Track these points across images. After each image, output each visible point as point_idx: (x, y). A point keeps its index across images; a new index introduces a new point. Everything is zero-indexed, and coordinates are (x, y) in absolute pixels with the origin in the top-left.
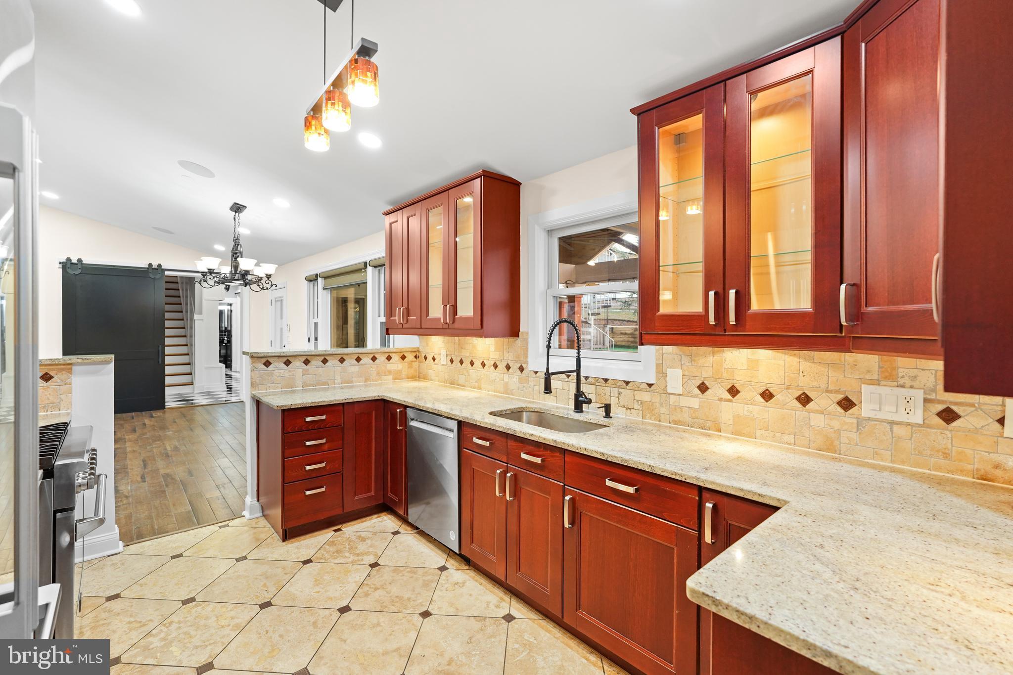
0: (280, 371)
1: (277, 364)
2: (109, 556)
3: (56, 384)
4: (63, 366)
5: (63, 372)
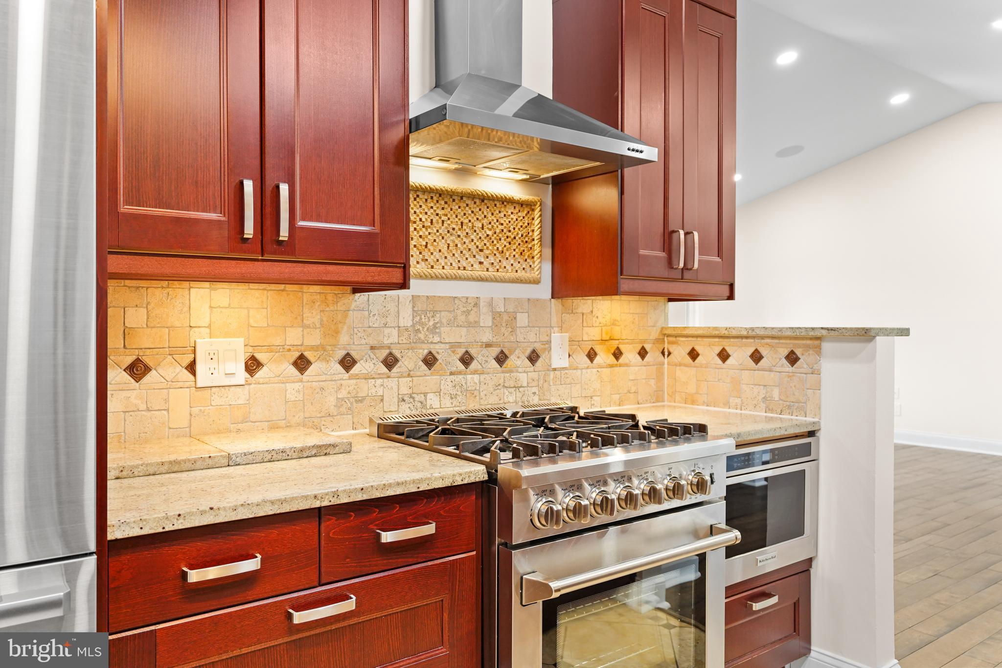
3: (802, 370)
4: (809, 342)
5: (811, 352)
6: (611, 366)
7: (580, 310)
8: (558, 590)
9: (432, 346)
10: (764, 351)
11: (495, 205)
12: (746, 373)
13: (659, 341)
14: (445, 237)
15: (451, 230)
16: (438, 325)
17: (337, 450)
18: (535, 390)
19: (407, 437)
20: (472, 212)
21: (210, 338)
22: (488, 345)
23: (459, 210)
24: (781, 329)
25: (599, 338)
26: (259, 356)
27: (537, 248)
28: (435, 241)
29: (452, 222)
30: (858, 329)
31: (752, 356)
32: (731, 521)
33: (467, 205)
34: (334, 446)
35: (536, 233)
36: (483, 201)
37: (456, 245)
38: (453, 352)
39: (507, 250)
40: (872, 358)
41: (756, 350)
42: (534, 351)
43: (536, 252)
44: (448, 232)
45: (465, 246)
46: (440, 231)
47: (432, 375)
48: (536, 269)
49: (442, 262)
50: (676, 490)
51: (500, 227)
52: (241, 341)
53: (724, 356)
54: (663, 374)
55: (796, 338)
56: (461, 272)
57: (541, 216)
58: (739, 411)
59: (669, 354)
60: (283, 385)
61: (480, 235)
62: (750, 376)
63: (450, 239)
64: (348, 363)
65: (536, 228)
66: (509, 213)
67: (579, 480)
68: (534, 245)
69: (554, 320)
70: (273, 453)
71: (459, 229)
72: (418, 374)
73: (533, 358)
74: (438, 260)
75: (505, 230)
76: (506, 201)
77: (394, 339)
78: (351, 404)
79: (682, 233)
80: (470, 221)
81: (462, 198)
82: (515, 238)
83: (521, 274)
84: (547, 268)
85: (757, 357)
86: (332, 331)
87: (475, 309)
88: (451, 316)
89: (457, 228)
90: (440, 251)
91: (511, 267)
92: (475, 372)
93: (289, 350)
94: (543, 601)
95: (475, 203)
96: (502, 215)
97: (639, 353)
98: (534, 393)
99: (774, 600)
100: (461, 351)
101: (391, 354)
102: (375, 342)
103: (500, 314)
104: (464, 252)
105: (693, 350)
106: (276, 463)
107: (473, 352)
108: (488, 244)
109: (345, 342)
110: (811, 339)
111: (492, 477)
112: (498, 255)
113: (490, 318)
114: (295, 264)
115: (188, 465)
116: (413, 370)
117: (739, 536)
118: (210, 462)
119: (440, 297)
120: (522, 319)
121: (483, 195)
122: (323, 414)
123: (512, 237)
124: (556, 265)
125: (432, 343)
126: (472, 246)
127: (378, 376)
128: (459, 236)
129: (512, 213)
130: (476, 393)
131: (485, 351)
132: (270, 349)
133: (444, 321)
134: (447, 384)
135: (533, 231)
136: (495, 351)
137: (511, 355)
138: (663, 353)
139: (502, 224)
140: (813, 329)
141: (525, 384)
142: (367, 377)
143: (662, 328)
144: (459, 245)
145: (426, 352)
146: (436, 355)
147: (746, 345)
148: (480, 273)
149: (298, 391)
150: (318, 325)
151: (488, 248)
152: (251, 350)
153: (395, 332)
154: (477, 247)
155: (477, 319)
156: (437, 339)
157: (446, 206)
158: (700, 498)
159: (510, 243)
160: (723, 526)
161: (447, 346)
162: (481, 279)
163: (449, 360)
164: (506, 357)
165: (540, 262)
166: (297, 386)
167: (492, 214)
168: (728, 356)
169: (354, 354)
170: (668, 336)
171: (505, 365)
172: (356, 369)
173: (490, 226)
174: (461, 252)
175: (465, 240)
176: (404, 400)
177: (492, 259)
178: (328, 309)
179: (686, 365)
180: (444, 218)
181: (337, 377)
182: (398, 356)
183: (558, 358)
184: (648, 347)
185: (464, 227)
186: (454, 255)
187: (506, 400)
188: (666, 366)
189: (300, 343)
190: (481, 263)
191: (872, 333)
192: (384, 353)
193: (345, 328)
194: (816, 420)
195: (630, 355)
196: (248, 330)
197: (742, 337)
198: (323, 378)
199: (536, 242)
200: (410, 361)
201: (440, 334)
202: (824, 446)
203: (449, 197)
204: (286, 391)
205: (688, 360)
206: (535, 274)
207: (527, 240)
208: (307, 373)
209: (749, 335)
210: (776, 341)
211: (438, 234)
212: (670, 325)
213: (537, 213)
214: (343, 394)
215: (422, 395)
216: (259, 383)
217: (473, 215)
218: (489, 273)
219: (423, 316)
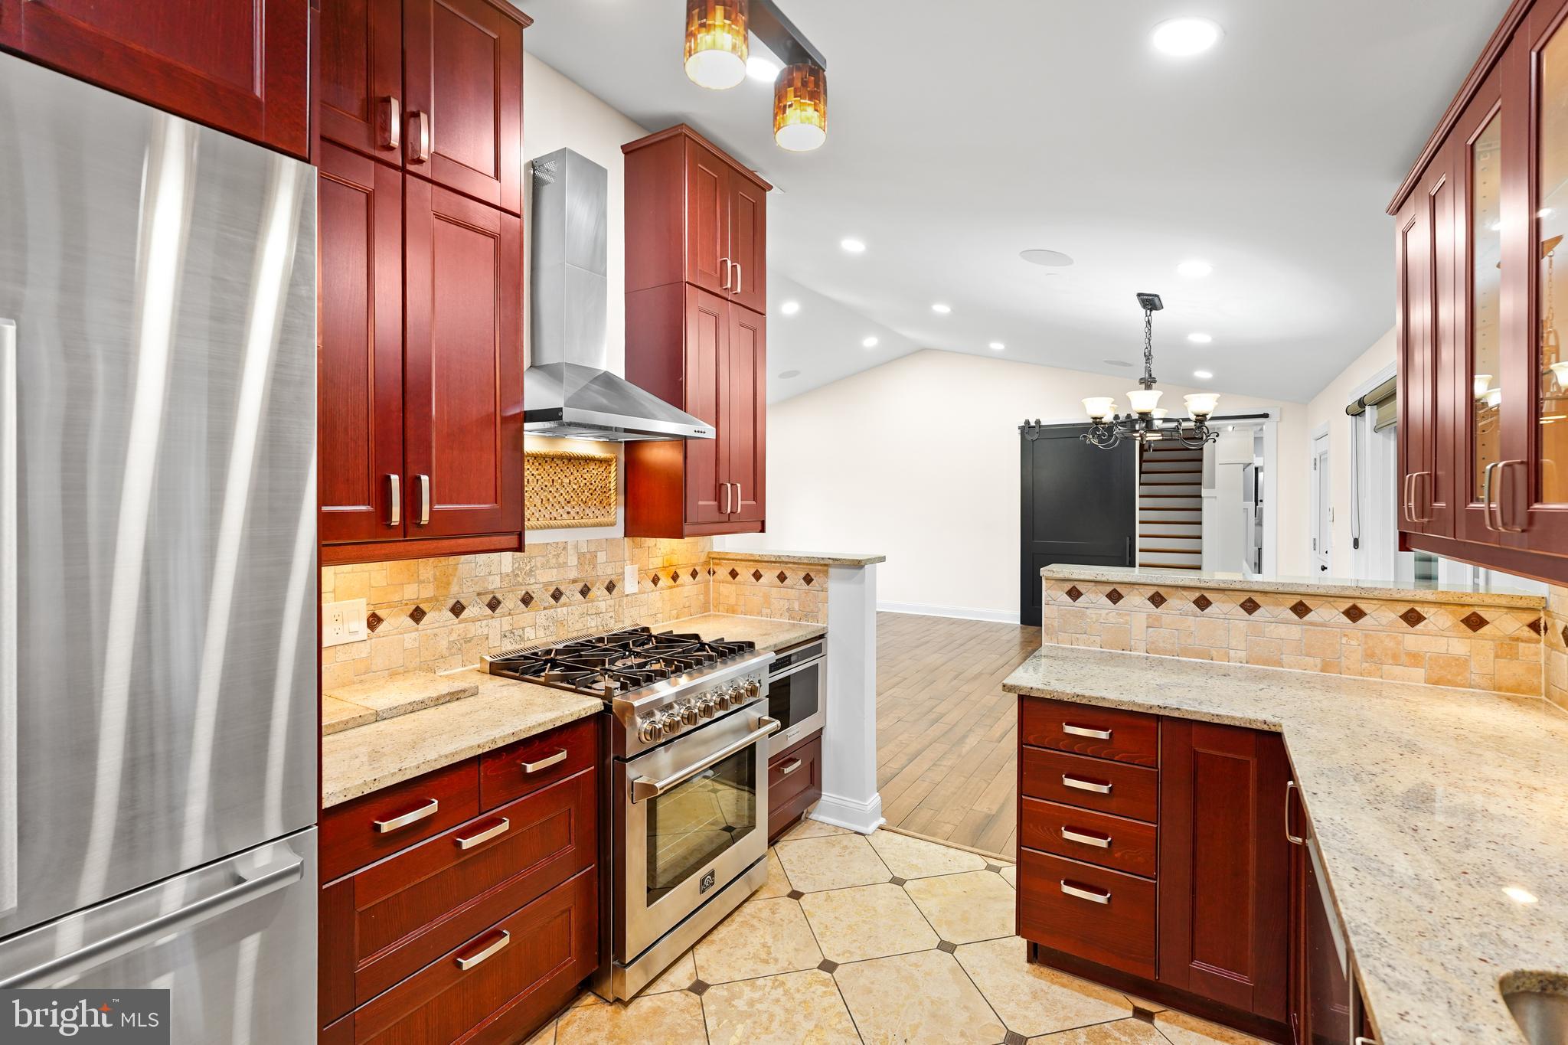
0: (1098, 611)
1: (1093, 597)
2: (856, 833)
3: (815, 588)
4: (820, 568)
5: (821, 575)
6: (671, 587)
7: (646, 545)
8: (662, 788)
9: (528, 587)
10: (787, 574)
11: (580, 463)
12: (774, 590)
13: (707, 563)
14: (539, 493)
15: (544, 487)
16: (534, 569)
17: (467, 694)
18: (612, 614)
19: (522, 674)
20: (561, 470)
21: (335, 601)
22: (574, 581)
23: (551, 470)
24: (800, 558)
25: (661, 566)
26: (379, 613)
27: (613, 498)
28: (531, 497)
29: (545, 480)
30: (853, 560)
31: (778, 577)
32: (773, 714)
33: (557, 465)
34: (464, 691)
35: (613, 484)
36: (570, 460)
37: (548, 500)
38: (546, 590)
39: (589, 500)
40: (862, 581)
41: (782, 572)
42: (611, 582)
43: (612, 500)
44: (542, 489)
45: (555, 500)
46: (535, 489)
47: (528, 611)
48: (612, 514)
49: (537, 515)
50: (738, 698)
51: (584, 481)
52: (364, 601)
53: (757, 576)
54: (709, 589)
55: (811, 564)
56: (553, 522)
57: (616, 470)
58: (769, 619)
59: (714, 573)
60: (400, 636)
61: (568, 489)
62: (777, 592)
63: (543, 494)
64: (457, 609)
65: (613, 480)
66: (591, 469)
67: (671, 703)
68: (610, 495)
69: (627, 555)
70: (414, 704)
71: (551, 486)
72: (518, 612)
73: (610, 588)
74: (533, 514)
75: (588, 484)
76: (588, 460)
77: (497, 584)
78: (461, 645)
79: (729, 485)
80: (559, 478)
81: (553, 460)
82: (595, 489)
83: (601, 519)
84: (621, 512)
85: (782, 577)
86: (443, 582)
87: (563, 552)
88: (544, 560)
89: (549, 485)
90: (535, 505)
91: (592, 514)
92: (564, 605)
93: (407, 604)
94: (648, 800)
95: (564, 463)
96: (586, 470)
97: (692, 575)
98: (611, 617)
99: (799, 763)
100: (552, 589)
101: (494, 597)
102: (481, 589)
103: (584, 554)
104: (555, 505)
105: (733, 570)
106: (418, 713)
107: (562, 588)
108: (574, 497)
109: (455, 592)
110: (821, 565)
111: (608, 708)
112: (582, 505)
113: (576, 559)
114: (430, 542)
115: (342, 726)
116: (513, 609)
117: (780, 725)
118: (360, 721)
119: (534, 544)
120: (602, 557)
121: (570, 456)
122: (436, 657)
123: (594, 489)
124: (628, 509)
125: (529, 584)
126: (561, 499)
127: (484, 618)
128: (551, 492)
129: (593, 469)
130: (565, 623)
131: (572, 586)
132: (389, 605)
133: (539, 565)
134: (541, 617)
135: (610, 482)
136: (580, 586)
137: (592, 587)
138: (709, 572)
139: (585, 479)
140: (823, 559)
141: (604, 611)
142: (474, 620)
143: (709, 552)
144: (551, 500)
145: (524, 592)
146: (532, 594)
147: (774, 568)
148: (568, 521)
149: (415, 640)
150: (432, 580)
151: (574, 500)
152: (372, 607)
153: (498, 578)
154: (566, 499)
155: (565, 561)
156: (533, 581)
157: (540, 467)
158: (752, 699)
159: (592, 494)
160: (767, 718)
161: (541, 586)
162: (569, 526)
163: (543, 597)
164: (589, 589)
165: (616, 508)
166: (414, 635)
167: (578, 471)
168: (761, 576)
169: (462, 601)
170: (713, 559)
171: (587, 597)
172: (464, 615)
173: (575, 482)
174: (553, 505)
175: (555, 494)
176: (505, 636)
177: (577, 509)
178: (440, 565)
179: (727, 583)
180: (538, 477)
181: (448, 623)
182: (501, 599)
183: (630, 586)
184: (698, 569)
185: (555, 484)
186: (546, 508)
187: (589, 625)
188: (711, 582)
189: (416, 597)
190: (568, 513)
191: (862, 564)
192: (488, 598)
193: (456, 580)
194: (825, 625)
195: (685, 577)
196: (370, 590)
197: (771, 562)
198: (437, 625)
199: (612, 491)
200: (511, 602)
201: (535, 576)
202: (831, 645)
203: (542, 459)
204: (404, 640)
205: (730, 578)
206: (611, 519)
207: (605, 490)
208: (422, 623)
209: (777, 561)
210: (797, 566)
211: (533, 491)
212: (715, 550)
213: (613, 468)
214: (453, 638)
215: (521, 630)
216: (380, 637)
217: (562, 473)
218: (575, 521)
219: (521, 563)
